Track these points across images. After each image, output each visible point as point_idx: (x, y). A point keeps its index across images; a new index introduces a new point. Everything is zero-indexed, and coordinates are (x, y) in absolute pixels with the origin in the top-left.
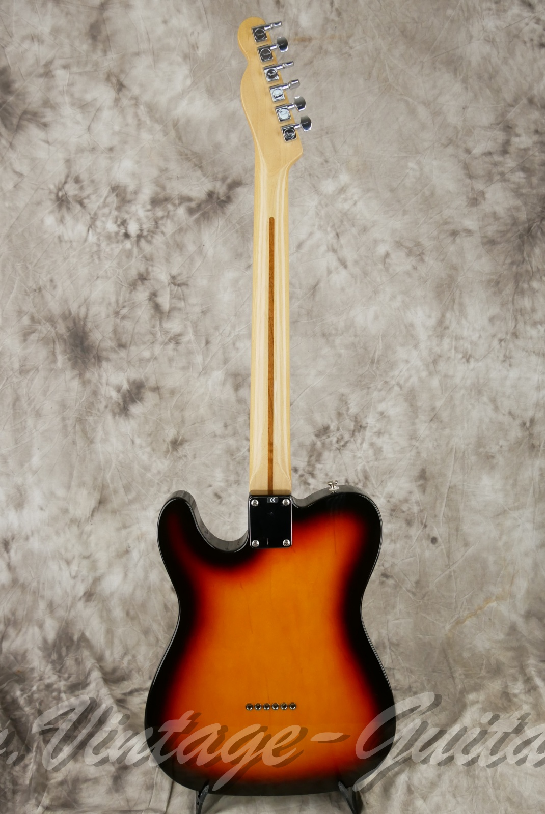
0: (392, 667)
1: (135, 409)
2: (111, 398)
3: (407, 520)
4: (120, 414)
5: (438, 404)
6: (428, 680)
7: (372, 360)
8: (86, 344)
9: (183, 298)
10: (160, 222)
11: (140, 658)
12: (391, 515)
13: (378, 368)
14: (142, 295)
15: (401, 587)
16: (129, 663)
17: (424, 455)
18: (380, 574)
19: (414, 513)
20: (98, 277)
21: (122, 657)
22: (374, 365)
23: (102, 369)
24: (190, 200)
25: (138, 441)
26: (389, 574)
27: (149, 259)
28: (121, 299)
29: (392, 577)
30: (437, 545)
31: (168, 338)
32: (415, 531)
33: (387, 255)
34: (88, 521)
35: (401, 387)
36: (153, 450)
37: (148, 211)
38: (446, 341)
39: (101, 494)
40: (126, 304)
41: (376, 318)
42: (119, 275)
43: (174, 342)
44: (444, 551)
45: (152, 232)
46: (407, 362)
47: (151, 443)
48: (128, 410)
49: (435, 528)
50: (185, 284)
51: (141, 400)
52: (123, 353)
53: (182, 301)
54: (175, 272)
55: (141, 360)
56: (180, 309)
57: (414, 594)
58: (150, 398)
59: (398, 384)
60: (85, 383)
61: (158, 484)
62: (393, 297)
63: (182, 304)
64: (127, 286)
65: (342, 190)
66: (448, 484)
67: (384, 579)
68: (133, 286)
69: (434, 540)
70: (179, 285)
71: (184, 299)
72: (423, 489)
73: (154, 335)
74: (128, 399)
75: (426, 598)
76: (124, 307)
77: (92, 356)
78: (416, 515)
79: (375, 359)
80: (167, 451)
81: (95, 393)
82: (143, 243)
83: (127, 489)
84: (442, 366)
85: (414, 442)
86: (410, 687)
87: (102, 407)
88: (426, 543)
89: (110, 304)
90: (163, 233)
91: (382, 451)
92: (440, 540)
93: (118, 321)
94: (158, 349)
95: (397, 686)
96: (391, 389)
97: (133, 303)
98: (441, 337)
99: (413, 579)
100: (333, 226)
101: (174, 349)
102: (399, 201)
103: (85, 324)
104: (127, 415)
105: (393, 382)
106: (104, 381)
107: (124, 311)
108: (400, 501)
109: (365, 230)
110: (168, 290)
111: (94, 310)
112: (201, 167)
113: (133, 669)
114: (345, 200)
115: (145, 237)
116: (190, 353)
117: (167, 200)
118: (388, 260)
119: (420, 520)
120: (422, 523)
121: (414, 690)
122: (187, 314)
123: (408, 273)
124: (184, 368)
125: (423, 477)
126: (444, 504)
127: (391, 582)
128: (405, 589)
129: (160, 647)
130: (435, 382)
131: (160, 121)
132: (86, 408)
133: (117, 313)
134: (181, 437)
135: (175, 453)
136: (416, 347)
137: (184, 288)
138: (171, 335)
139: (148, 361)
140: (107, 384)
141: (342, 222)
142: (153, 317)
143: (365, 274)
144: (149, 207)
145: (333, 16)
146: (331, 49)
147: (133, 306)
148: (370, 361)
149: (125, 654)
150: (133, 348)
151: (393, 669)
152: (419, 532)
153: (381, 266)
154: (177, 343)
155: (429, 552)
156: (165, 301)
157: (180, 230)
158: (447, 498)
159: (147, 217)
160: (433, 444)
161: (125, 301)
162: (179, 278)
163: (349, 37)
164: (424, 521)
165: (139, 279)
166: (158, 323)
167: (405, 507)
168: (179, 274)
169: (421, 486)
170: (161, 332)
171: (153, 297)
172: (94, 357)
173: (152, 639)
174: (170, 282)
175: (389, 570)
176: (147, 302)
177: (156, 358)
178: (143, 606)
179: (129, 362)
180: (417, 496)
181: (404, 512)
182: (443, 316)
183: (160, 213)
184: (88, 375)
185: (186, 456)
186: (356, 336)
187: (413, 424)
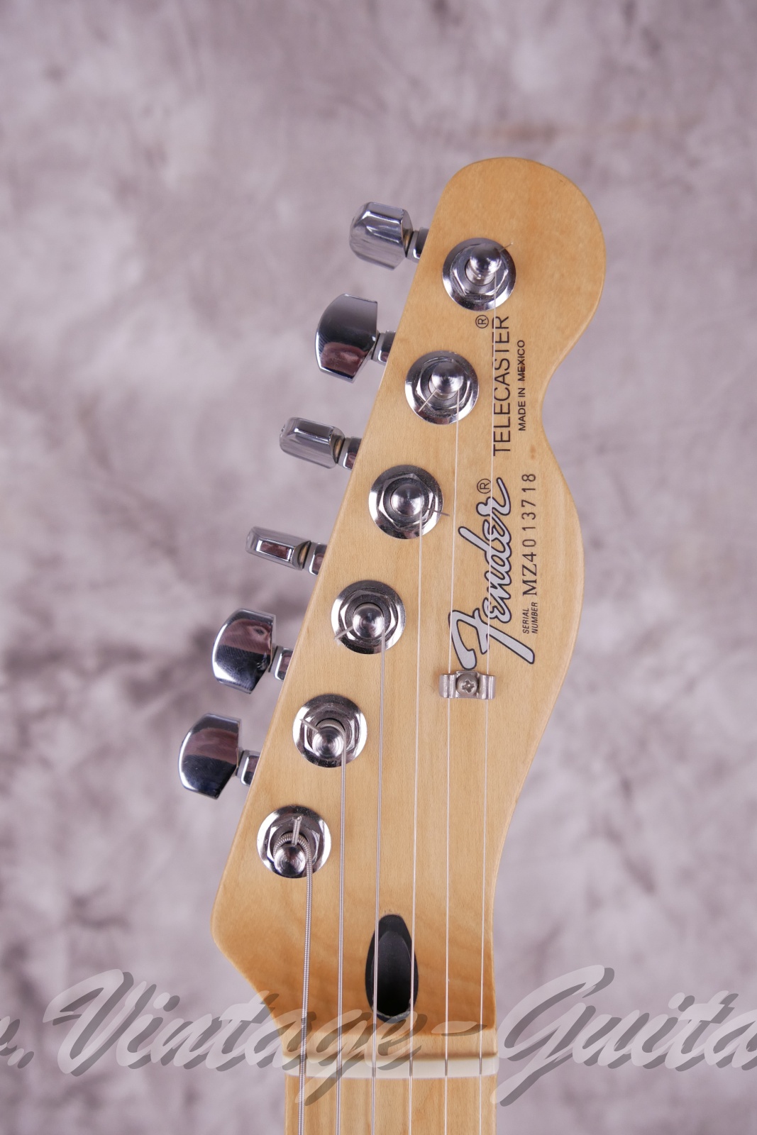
10: (36, 729)
24: (133, 655)
54: (84, 881)
65: (648, 640)
90: (45, 763)
100: (612, 757)
109: (719, 771)
112: (171, 551)
114: (658, 674)
117: (56, 657)
131: (35, 401)
141: (642, 744)
143: (715, 910)
145: (633, 54)
146: (622, 164)
157: (104, 753)
163: (688, 124)
168: (101, 891)
183: (34, 698)
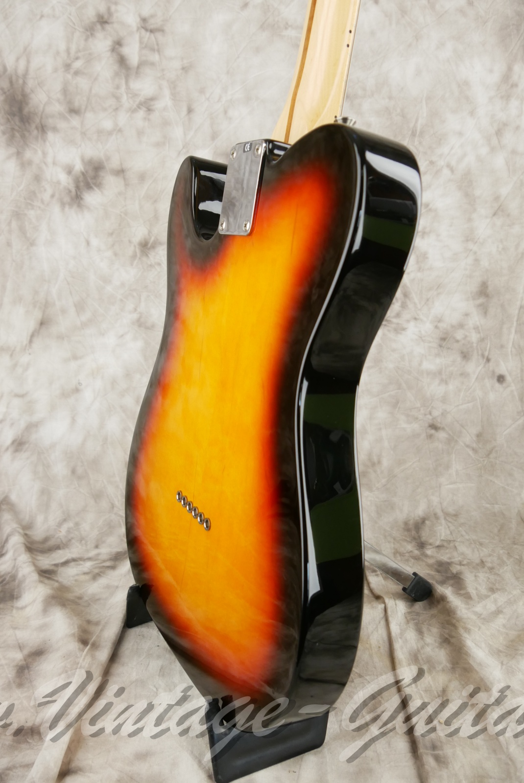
0: (452, 539)
1: (92, 198)
2: (59, 183)
3: (462, 353)
4: (71, 205)
5: (504, 191)
6: (508, 553)
7: (413, 132)
8: (26, 110)
9: (157, 49)
11: (85, 527)
12: (440, 346)
13: (420, 143)
14: (102, 44)
15: (456, 441)
16: (69, 531)
17: (485, 263)
18: (427, 425)
19: (472, 343)
20: (42, 16)
21: (60, 525)
22: (416, 139)
23: (47, 143)
25: (95, 242)
26: (439, 425)
28: (73, 48)
29: (443, 429)
30: (504, 385)
31: (137, 102)
32: (474, 368)
34: (25, 349)
35: (452, 170)
36: (116, 254)
38: (514, 103)
39: (44, 312)
40: (80, 54)
42: (70, 14)
43: (145, 109)
44: (516, 393)
46: (460, 134)
47: (113, 245)
48: (82, 199)
49: (502, 363)
50: (160, 30)
51: (99, 186)
52: (75, 121)
53: (156, 53)
55: (100, 132)
56: (153, 64)
57: (475, 451)
58: (111, 183)
59: (449, 166)
60: (24, 165)
61: (121, 300)
63: (155, 57)
64: (81, 30)
66: (518, 303)
67: (433, 432)
68: (90, 31)
69: (501, 379)
70: (152, 31)
71: (158, 51)
72: (484, 310)
73: (118, 98)
74: (82, 184)
75: (491, 456)
76: (77, 58)
77: (33, 126)
78: (475, 345)
79: (416, 131)
80: (134, 256)
81: (37, 178)
83: (80, 307)
84: (509, 138)
85: (471, 245)
86: (482, 563)
87: (46, 196)
88: (489, 383)
89: (58, 53)
91: (427, 258)
92: (509, 378)
93: (69, 77)
94: (123, 118)
95: (463, 561)
96: (438, 172)
97: (90, 54)
98: (507, 97)
99: (474, 431)
101: (145, 119)
103: (24, 83)
104: (80, 206)
105: (441, 163)
106: (49, 160)
107: (78, 64)
108: (453, 326)
110: (137, 37)
111: (36, 62)
113: (72, 538)
116: (166, 123)
119: (480, 352)
120: (483, 356)
121: (490, 565)
122: (163, 70)
123: (462, 11)
124: (158, 145)
125: (483, 291)
126: (513, 330)
127: (442, 435)
128: (463, 445)
129: (116, 514)
130: (499, 161)
132: (25, 199)
133: (67, 67)
134: (153, 239)
135: (144, 259)
136: (472, 113)
137: (159, 35)
138: (141, 99)
139: (110, 133)
140: (54, 163)
142: (117, 74)
147: (90, 59)
148: (410, 132)
149: (65, 520)
150: (89, 115)
151: (454, 541)
152: (480, 368)
154: (149, 110)
155: (495, 394)
156: (132, 52)
158: (517, 321)
160: (498, 247)
161: (78, 51)
162: (152, 21)
164: (486, 354)
165: (98, 21)
166: (123, 82)
167: (459, 335)
169: (480, 305)
170: (127, 93)
171: (117, 46)
172: (37, 128)
173: (104, 504)
174: (139, 26)
175: (439, 420)
176: (109, 54)
177: (120, 131)
178: (95, 463)
179: (84, 134)
180: (476, 319)
181: (457, 341)
182: (510, 69)
184: (28, 154)
185: (159, 264)
186: (390, 98)
187: (470, 220)
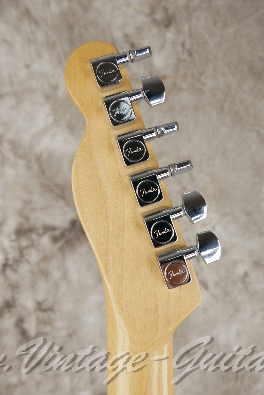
27: (15, 287)
33: (246, 275)
37: (13, 241)
41: (238, 335)
45: (18, 261)
62: (254, 314)
82: (9, 272)
102: (255, 224)
115: (11, 266)
118: (247, 280)
144: (14, 237)
153: (240, 285)
159: (12, 247)
